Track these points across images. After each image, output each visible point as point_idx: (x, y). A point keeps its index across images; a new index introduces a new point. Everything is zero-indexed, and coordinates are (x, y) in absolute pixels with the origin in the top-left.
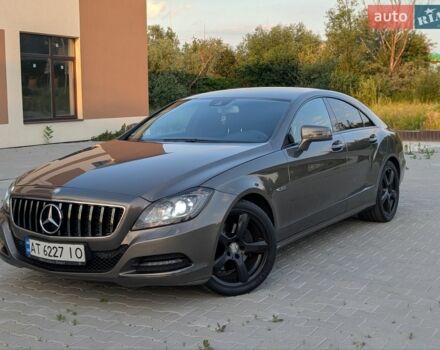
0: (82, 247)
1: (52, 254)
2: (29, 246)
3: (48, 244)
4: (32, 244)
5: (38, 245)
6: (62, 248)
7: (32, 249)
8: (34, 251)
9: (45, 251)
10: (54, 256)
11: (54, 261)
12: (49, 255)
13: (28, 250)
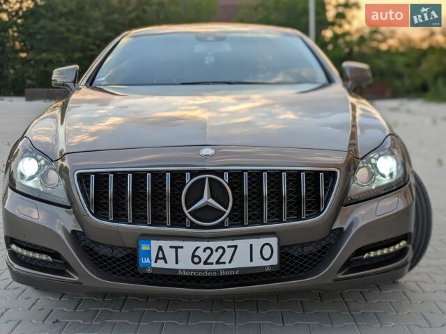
0: (273, 241)
1: (213, 259)
3: (203, 245)
4: (160, 248)
5: (176, 248)
6: (236, 247)
7: (157, 258)
8: (163, 261)
9: (194, 256)
10: (218, 262)
11: (218, 271)
12: (206, 263)
13: (144, 261)
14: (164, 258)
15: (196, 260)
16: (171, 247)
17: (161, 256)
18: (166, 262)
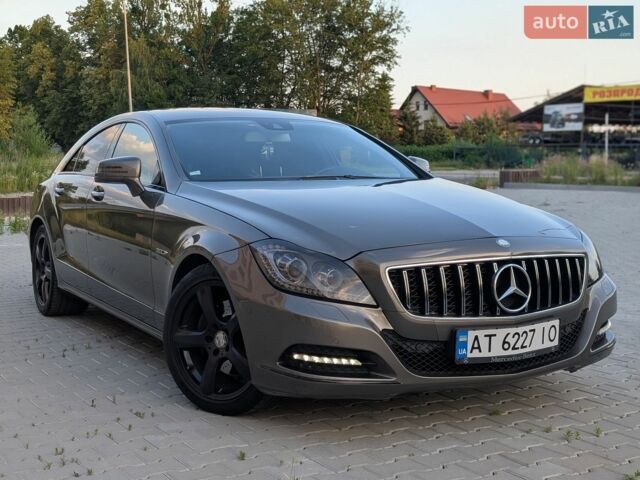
0: (556, 323)
1: (519, 345)
2: (466, 343)
3: (513, 330)
4: (476, 338)
5: (490, 336)
6: (534, 330)
7: (473, 348)
8: (477, 350)
9: (504, 342)
10: (522, 347)
11: (521, 355)
12: (514, 348)
13: (461, 352)
14: (479, 348)
15: (506, 346)
16: (486, 336)
17: (476, 346)
18: (480, 351)
